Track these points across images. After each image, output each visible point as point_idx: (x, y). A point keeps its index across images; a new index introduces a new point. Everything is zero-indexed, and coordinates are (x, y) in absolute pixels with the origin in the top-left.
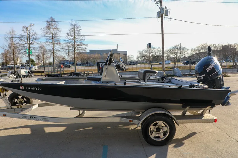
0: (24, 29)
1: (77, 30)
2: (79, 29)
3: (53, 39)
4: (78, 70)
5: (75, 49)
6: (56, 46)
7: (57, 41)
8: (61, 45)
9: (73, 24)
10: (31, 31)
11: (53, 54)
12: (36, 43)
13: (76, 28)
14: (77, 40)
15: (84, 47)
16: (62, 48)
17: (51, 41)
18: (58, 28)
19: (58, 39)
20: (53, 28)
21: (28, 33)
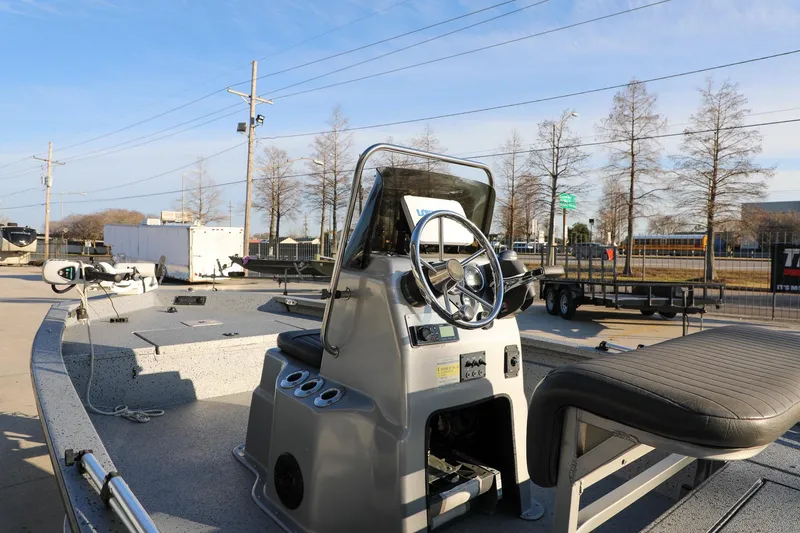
0: (544, 130)
1: (732, 112)
2: (740, 108)
3: (633, 155)
4: (718, 272)
5: (714, 188)
6: (642, 178)
7: (648, 163)
8: (661, 176)
9: (714, 92)
10: (565, 135)
11: (631, 207)
12: (575, 173)
13: (723, 108)
14: (727, 152)
15: (754, 178)
16: (665, 187)
17: (627, 163)
18: (654, 114)
19: (652, 157)
20: (637, 115)
21: (556, 143)
